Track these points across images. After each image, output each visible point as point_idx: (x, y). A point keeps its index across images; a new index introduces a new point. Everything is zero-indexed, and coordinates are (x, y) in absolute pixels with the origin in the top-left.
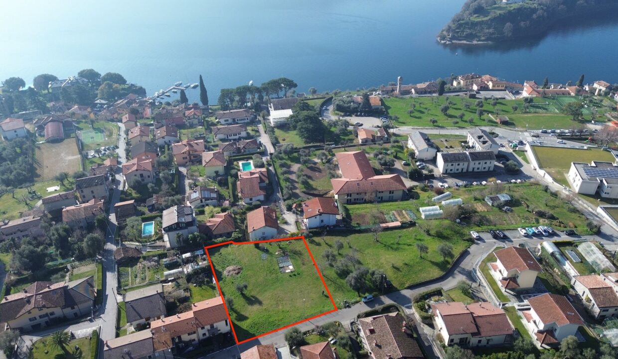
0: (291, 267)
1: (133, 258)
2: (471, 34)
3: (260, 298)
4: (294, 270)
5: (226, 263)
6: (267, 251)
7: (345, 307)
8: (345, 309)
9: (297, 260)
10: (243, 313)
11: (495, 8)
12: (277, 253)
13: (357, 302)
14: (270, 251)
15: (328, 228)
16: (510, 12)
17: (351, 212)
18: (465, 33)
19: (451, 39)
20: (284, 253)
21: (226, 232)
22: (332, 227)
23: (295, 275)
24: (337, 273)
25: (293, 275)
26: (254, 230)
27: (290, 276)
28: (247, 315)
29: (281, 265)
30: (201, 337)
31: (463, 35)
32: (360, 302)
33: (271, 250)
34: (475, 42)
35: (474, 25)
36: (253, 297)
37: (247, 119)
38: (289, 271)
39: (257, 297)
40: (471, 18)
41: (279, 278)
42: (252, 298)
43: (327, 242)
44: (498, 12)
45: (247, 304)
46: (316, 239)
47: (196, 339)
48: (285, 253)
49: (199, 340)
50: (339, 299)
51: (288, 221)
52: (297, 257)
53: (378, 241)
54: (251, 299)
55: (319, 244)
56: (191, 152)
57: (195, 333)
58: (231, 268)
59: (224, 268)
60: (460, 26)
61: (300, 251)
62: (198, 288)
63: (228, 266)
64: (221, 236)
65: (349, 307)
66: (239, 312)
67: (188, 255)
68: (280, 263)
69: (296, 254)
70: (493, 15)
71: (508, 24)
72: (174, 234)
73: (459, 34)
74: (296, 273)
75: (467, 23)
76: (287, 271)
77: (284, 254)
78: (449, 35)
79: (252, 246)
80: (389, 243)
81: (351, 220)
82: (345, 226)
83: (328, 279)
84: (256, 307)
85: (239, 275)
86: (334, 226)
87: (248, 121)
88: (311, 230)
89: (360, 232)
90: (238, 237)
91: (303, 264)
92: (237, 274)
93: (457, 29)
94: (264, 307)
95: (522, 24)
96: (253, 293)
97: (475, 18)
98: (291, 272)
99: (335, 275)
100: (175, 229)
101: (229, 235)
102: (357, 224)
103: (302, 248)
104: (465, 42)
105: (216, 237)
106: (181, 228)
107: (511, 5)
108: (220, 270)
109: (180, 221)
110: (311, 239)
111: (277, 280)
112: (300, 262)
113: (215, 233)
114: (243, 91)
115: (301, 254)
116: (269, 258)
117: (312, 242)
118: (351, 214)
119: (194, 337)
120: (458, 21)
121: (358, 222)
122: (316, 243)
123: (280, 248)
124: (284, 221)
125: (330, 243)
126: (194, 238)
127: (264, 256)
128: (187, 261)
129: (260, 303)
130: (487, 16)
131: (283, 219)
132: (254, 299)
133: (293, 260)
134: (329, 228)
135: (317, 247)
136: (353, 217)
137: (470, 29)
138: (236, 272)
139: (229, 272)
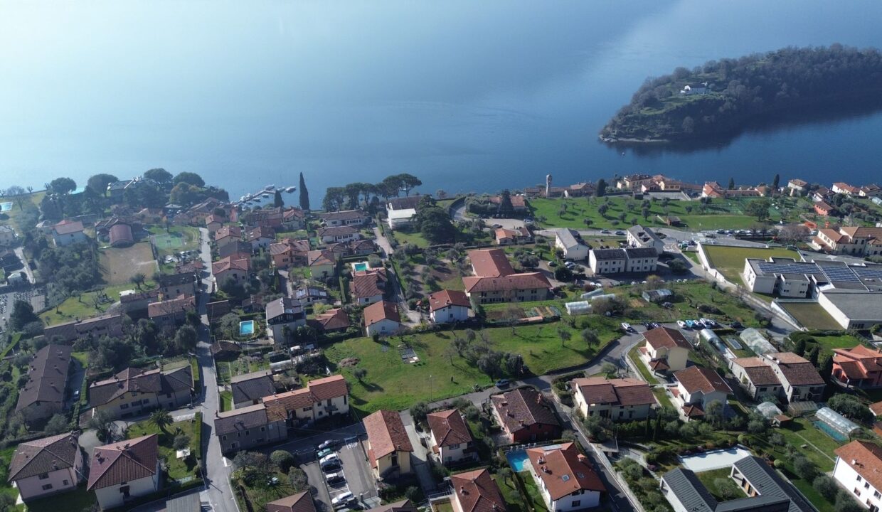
0: (416, 358)
1: (232, 352)
2: (642, 131)
3: (381, 385)
4: (418, 361)
5: (339, 356)
6: (387, 344)
7: (477, 391)
8: (476, 393)
9: (423, 352)
10: (362, 398)
11: (671, 100)
12: (399, 346)
13: (490, 387)
14: (391, 344)
15: (458, 323)
16: (689, 104)
17: (485, 309)
18: (634, 129)
19: (617, 136)
21: (339, 326)
23: (420, 365)
24: (469, 363)
25: (417, 364)
26: (372, 324)
27: (415, 366)
28: (367, 400)
29: (404, 357)
30: (317, 416)
31: (632, 132)
32: (493, 386)
34: (647, 140)
35: (644, 119)
36: (373, 385)
37: (360, 221)
38: (414, 361)
39: (378, 384)
40: (642, 112)
41: (402, 368)
43: (457, 335)
44: (675, 105)
45: (366, 391)
46: (445, 333)
47: (312, 417)
48: (408, 346)
49: (314, 418)
50: (471, 385)
51: (412, 319)
52: (423, 349)
53: (515, 334)
54: (371, 387)
55: (448, 338)
56: (293, 253)
57: (310, 408)
58: (347, 360)
59: (338, 361)
60: (627, 121)
61: (425, 344)
63: (342, 359)
64: (333, 330)
65: (480, 390)
66: (358, 398)
67: (297, 347)
68: (403, 355)
69: (420, 346)
70: (669, 108)
71: (687, 119)
72: (280, 327)
73: (627, 131)
74: (421, 363)
75: (636, 118)
76: (411, 362)
78: (614, 132)
79: (370, 340)
80: (528, 337)
81: (486, 316)
82: (478, 322)
83: (458, 368)
84: (376, 394)
85: (357, 365)
86: (466, 321)
87: (361, 223)
88: (439, 325)
89: (495, 326)
90: (354, 332)
91: (430, 355)
92: (355, 364)
93: (625, 124)
94: (386, 393)
95: (706, 118)
96: (373, 381)
97: (645, 112)
98: (416, 362)
99: (466, 365)
100: (281, 322)
101: (343, 330)
102: (493, 320)
103: (427, 341)
104: (634, 140)
105: (328, 332)
106: (288, 321)
107: (691, 97)
108: (335, 362)
109: (287, 312)
110: (438, 333)
111: (400, 369)
112: (425, 353)
113: (326, 328)
114: (354, 190)
115: (427, 347)
116: (391, 351)
117: (440, 336)
118: (486, 312)
119: (309, 414)
120: (625, 115)
121: (494, 318)
122: (444, 336)
123: (403, 342)
124: (406, 319)
126: (303, 331)
127: (385, 348)
128: (296, 353)
129: (381, 390)
130: (661, 109)
131: (406, 317)
132: (374, 387)
133: (417, 352)
134: (460, 323)
135: (446, 339)
136: (487, 314)
137: (639, 124)
138: (353, 362)
139: (345, 363)
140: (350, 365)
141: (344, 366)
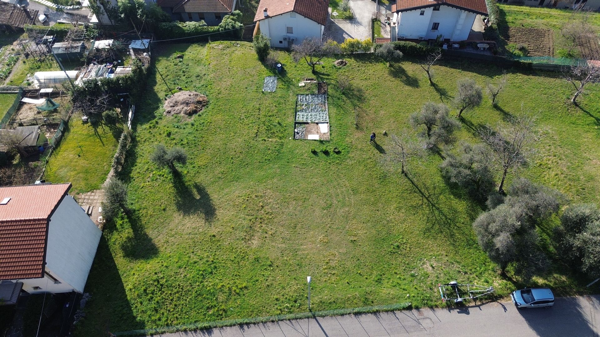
0: (324, 128)
4: (327, 137)
5: (180, 80)
6: (281, 72)
7: (450, 307)
8: (446, 311)
9: (346, 112)
12: (302, 84)
13: (493, 298)
14: (289, 75)
15: (445, 47)
17: (509, 18)
20: (319, 86)
21: (212, 10)
22: (456, 46)
23: (326, 153)
25: (321, 150)
27: (314, 152)
29: (301, 117)
32: (503, 302)
33: (291, 72)
36: (200, 189)
38: (316, 137)
39: (211, 190)
41: (284, 150)
42: (195, 191)
43: (434, 81)
45: (174, 207)
46: (410, 68)
48: (321, 88)
51: (358, 16)
52: (348, 105)
53: (576, 104)
54: (191, 195)
55: (413, 82)
58: (181, 96)
59: (170, 92)
61: (359, 90)
63: (181, 89)
66: (142, 227)
68: (302, 111)
74: (330, 149)
76: (311, 137)
77: (319, 90)
79: (254, 54)
81: (508, 37)
82: (489, 49)
83: (416, 188)
84: (193, 222)
86: (462, 44)
88: (402, 43)
90: (233, 27)
91: (358, 127)
96: (202, 179)
98: (321, 142)
101: (218, 19)
102: (522, 49)
103: (365, 83)
105: (187, 16)
110: (396, 65)
111: (278, 154)
112: (351, 119)
115: (361, 98)
116: (280, 92)
117: (398, 73)
118: (510, 25)
121: (525, 45)
122: (407, 76)
123: (314, 72)
124: (347, 14)
125: (441, 85)
127: (271, 83)
128: (96, 57)
129: (209, 212)
131: (348, 8)
132: (198, 197)
133: (334, 110)
134: (450, 46)
135: (408, 88)
136: (512, 32)
139: (176, 104)
140: (182, 114)
141: (169, 112)
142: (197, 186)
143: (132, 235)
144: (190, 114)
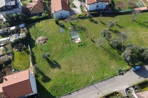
0: (79, 39)
3: (59, 63)
4: (81, 41)
5: (38, 34)
6: (63, 27)
7: (120, 75)
9: (83, 34)
10: (47, 75)
12: (70, 29)
13: (128, 70)
14: (66, 27)
20: (74, 28)
21: (38, 12)
22: (104, 10)
23: (82, 45)
24: (112, 46)
26: (55, 12)
27: (79, 46)
28: (50, 76)
29: (73, 37)
32: (130, 70)
38: (78, 42)
39: (57, 61)
41: (71, 47)
42: (54, 62)
43: (101, 21)
45: (50, 68)
46: (95, 19)
50: (114, 66)
51: (76, 6)
52: (83, 32)
53: (134, 20)
54: (53, 64)
55: (96, 23)
58: (40, 38)
59: (36, 38)
61: (84, 27)
62: (19, 53)
63: (39, 36)
64: (36, 15)
65: (122, 74)
66: (44, 74)
67: (13, 28)
68: (72, 36)
69: (82, 29)
76: (77, 42)
79: (54, 22)
80: (142, 22)
81: (114, 5)
82: (112, 10)
83: (105, 49)
84: (56, 70)
85: (46, 43)
88: (91, 13)
89: (122, 14)
90: (46, 16)
91: (87, 37)
94: (62, 71)
96: (54, 59)
98: (80, 43)
100: (6, 10)
101: (40, 14)
102: (119, 8)
103: (85, 25)
105: (33, 15)
108: (34, 39)
110: (91, 19)
111: (70, 49)
112: (85, 35)
113: (31, 13)
115: (85, 29)
116: (65, 32)
118: (114, 2)
122: (95, 21)
123: (72, 25)
124: (74, 5)
127: (62, 30)
128: (13, 32)
129: (59, 67)
132: (55, 64)
133: (80, 34)
138: (44, 41)
139: (39, 41)
140: (42, 43)
141: (39, 43)
142: (54, 61)
143: (43, 77)
144: (44, 43)
